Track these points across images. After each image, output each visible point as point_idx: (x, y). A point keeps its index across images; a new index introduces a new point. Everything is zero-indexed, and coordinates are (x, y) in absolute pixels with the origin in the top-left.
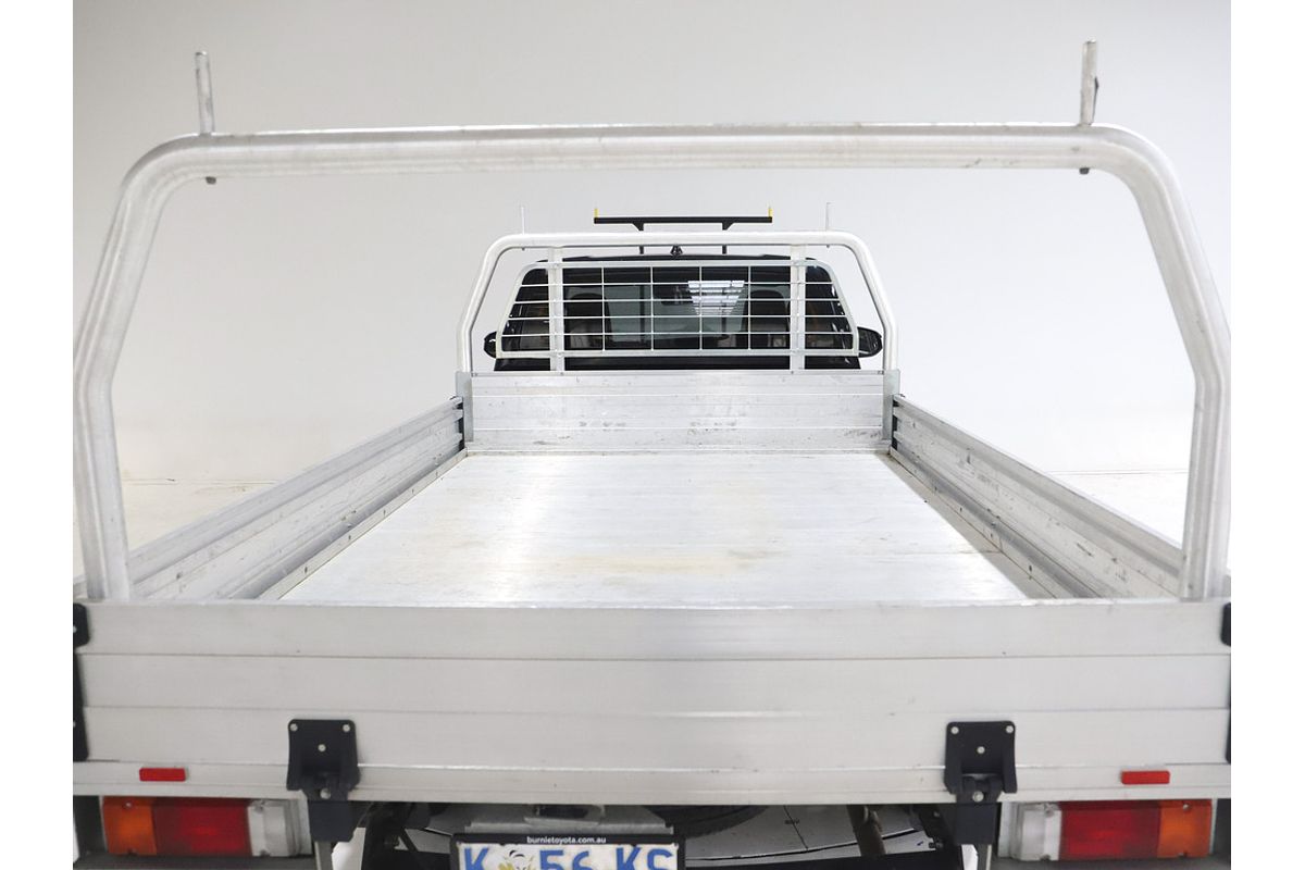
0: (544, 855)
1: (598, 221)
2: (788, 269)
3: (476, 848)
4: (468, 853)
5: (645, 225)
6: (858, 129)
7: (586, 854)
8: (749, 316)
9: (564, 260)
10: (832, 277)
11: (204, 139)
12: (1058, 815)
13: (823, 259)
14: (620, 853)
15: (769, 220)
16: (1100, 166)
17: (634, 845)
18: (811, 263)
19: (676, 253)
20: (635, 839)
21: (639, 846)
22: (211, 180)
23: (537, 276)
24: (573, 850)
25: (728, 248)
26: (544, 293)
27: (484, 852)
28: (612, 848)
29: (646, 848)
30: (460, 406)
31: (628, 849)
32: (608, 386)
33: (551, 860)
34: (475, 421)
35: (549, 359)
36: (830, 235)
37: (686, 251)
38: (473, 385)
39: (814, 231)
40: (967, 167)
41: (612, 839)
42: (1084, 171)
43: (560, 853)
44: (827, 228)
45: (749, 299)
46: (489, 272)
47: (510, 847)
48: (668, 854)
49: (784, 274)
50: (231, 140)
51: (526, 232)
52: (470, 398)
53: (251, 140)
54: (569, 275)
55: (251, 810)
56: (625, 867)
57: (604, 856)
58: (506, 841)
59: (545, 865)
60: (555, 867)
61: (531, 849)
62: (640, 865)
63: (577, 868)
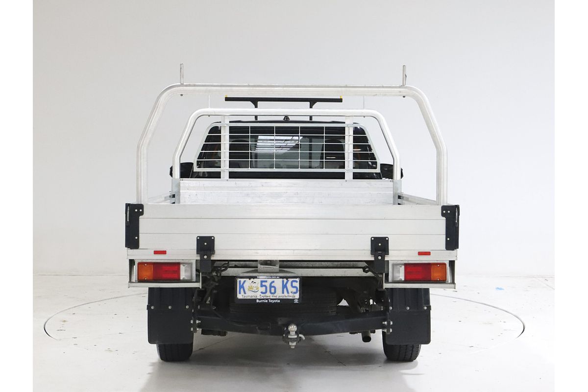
0: (262, 282)
1: (227, 99)
2: (344, 128)
3: (242, 280)
4: (240, 281)
5: (259, 103)
6: (346, 87)
7: (273, 282)
8: (324, 152)
9: (230, 122)
10: (366, 133)
11: (182, 85)
12: (403, 267)
13: (362, 124)
14: (283, 281)
15: (340, 100)
16: (408, 96)
17: (287, 279)
18: (356, 125)
19: (286, 119)
20: (287, 278)
21: (289, 279)
22: (182, 95)
23: (216, 130)
24: (270, 281)
25: (313, 117)
26: (219, 139)
27: (245, 281)
28: (282, 279)
29: (290, 280)
30: (174, 196)
31: (285, 280)
32: (252, 187)
33: (264, 284)
35: (220, 172)
36: (365, 111)
37: (291, 119)
38: (181, 185)
39: (357, 109)
40: (374, 96)
41: (281, 277)
42: (404, 97)
43: (266, 281)
44: (364, 108)
45: (324, 143)
46: (191, 128)
47: (252, 280)
48: (297, 282)
49: (342, 130)
50: (189, 85)
51: (211, 107)
52: (179, 192)
53: (195, 86)
54: (232, 130)
55: (181, 266)
56: (284, 286)
57: (278, 283)
58: (250, 278)
59: (262, 286)
60: (265, 286)
61: (258, 281)
62: (289, 285)
63: (271, 286)
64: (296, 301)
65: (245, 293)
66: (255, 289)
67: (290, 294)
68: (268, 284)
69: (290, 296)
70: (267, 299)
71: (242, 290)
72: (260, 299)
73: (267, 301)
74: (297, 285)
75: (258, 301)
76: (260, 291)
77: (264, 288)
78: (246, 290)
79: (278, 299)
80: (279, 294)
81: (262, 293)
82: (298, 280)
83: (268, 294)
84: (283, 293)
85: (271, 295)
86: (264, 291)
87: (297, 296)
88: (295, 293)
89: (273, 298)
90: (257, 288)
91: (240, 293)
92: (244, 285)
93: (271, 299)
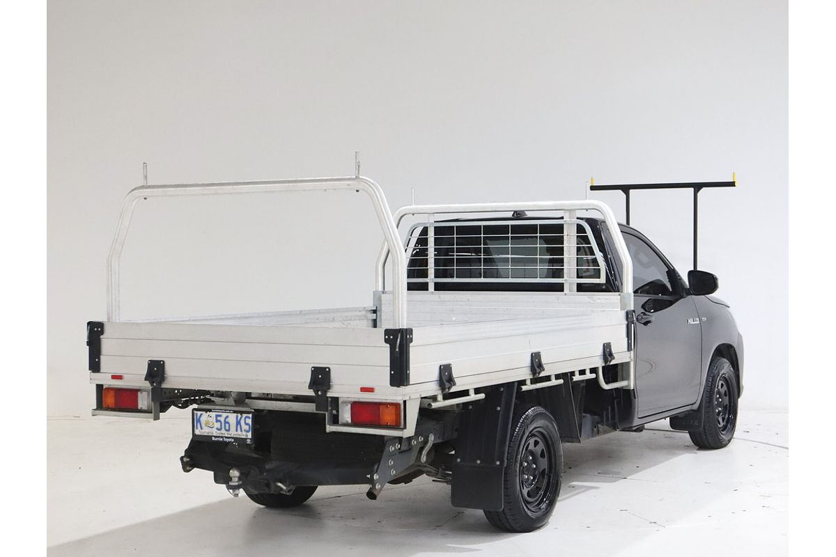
0: (217, 416)
1: (593, 188)
3: (199, 413)
4: (197, 414)
7: (227, 417)
12: (349, 406)
14: (237, 416)
15: (732, 184)
20: (242, 413)
23: (425, 231)
24: (224, 415)
26: (426, 242)
27: (201, 415)
28: (235, 415)
29: (244, 415)
30: (375, 312)
31: (239, 416)
33: (219, 418)
34: (383, 321)
35: (426, 284)
38: (383, 299)
41: (235, 412)
43: (220, 416)
44: (586, 199)
47: (208, 413)
48: (250, 418)
52: (381, 307)
55: (139, 393)
56: (238, 423)
57: (232, 418)
58: (207, 411)
59: (217, 421)
60: (220, 421)
61: (213, 414)
62: (242, 422)
63: (226, 422)
64: (249, 442)
65: (201, 429)
66: (211, 425)
67: (244, 433)
68: (222, 419)
69: (242, 435)
70: (222, 437)
71: (199, 424)
72: (215, 437)
73: (221, 439)
74: (249, 421)
75: (213, 439)
76: (216, 427)
77: (219, 423)
78: (203, 425)
79: (232, 438)
80: (233, 433)
81: (217, 429)
82: (250, 415)
83: (223, 431)
84: (237, 431)
85: (226, 432)
86: (219, 427)
87: (250, 435)
88: (248, 431)
89: (228, 436)
90: (213, 424)
91: (197, 428)
92: (201, 419)
93: (226, 437)
